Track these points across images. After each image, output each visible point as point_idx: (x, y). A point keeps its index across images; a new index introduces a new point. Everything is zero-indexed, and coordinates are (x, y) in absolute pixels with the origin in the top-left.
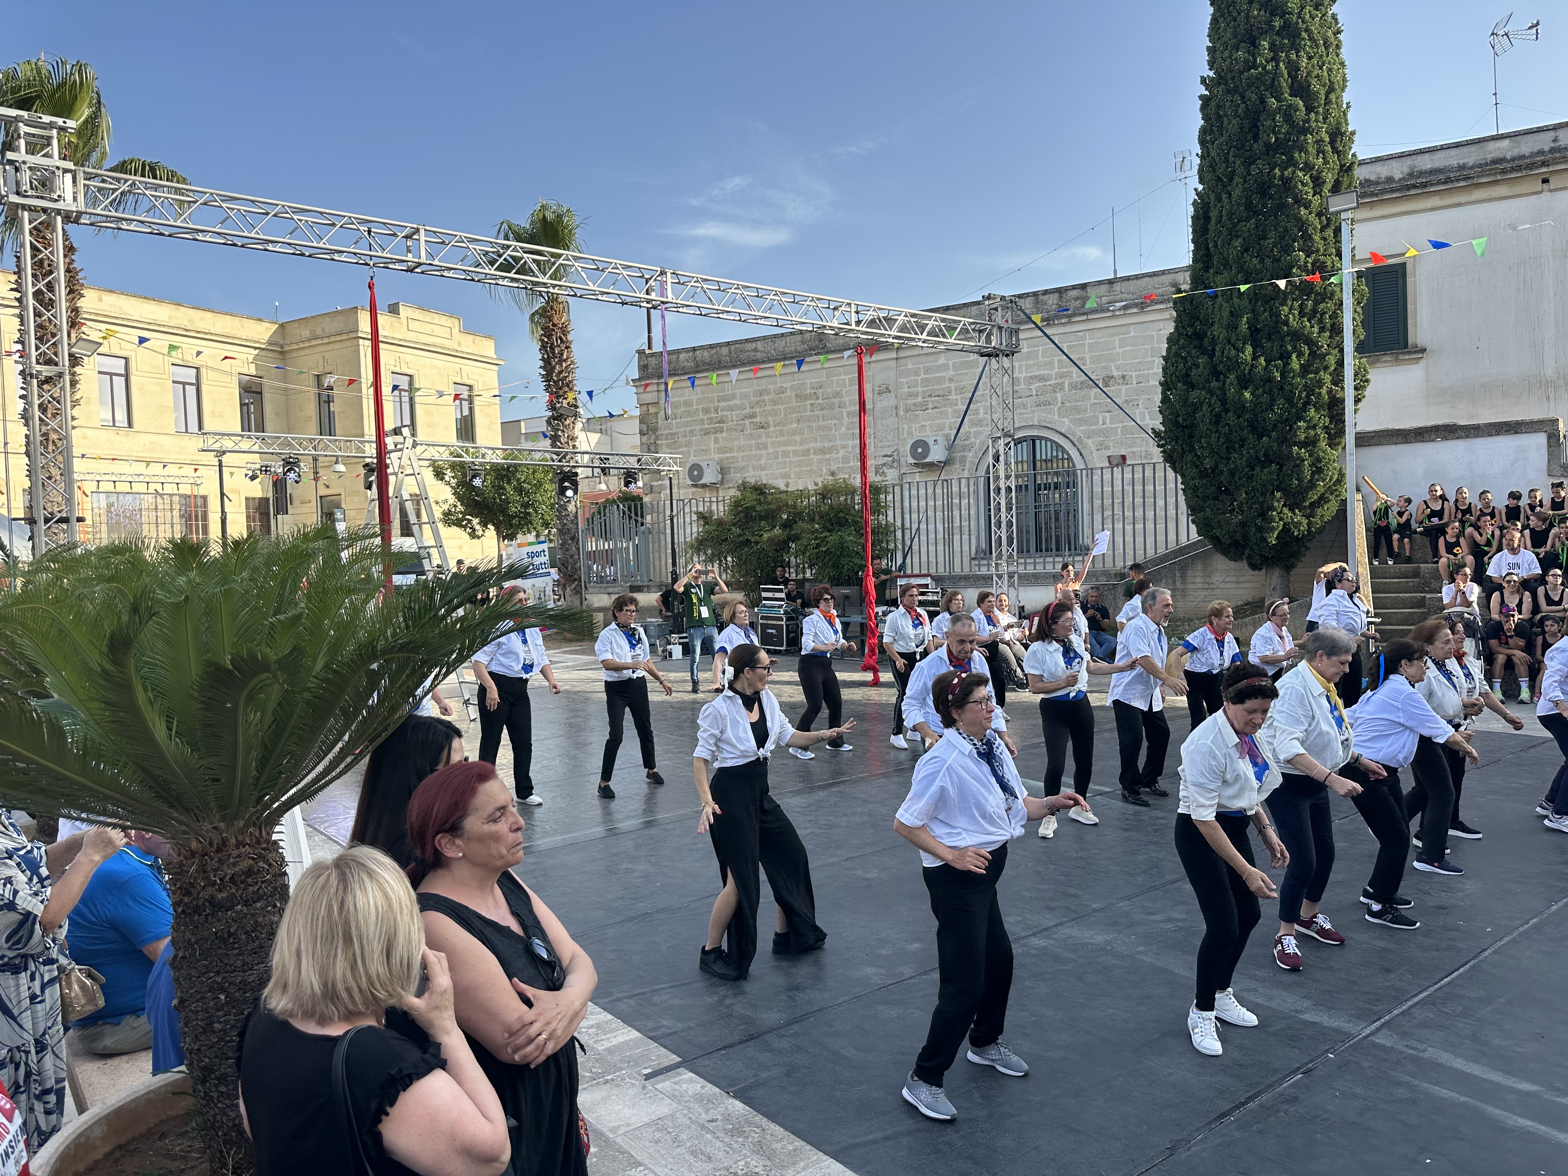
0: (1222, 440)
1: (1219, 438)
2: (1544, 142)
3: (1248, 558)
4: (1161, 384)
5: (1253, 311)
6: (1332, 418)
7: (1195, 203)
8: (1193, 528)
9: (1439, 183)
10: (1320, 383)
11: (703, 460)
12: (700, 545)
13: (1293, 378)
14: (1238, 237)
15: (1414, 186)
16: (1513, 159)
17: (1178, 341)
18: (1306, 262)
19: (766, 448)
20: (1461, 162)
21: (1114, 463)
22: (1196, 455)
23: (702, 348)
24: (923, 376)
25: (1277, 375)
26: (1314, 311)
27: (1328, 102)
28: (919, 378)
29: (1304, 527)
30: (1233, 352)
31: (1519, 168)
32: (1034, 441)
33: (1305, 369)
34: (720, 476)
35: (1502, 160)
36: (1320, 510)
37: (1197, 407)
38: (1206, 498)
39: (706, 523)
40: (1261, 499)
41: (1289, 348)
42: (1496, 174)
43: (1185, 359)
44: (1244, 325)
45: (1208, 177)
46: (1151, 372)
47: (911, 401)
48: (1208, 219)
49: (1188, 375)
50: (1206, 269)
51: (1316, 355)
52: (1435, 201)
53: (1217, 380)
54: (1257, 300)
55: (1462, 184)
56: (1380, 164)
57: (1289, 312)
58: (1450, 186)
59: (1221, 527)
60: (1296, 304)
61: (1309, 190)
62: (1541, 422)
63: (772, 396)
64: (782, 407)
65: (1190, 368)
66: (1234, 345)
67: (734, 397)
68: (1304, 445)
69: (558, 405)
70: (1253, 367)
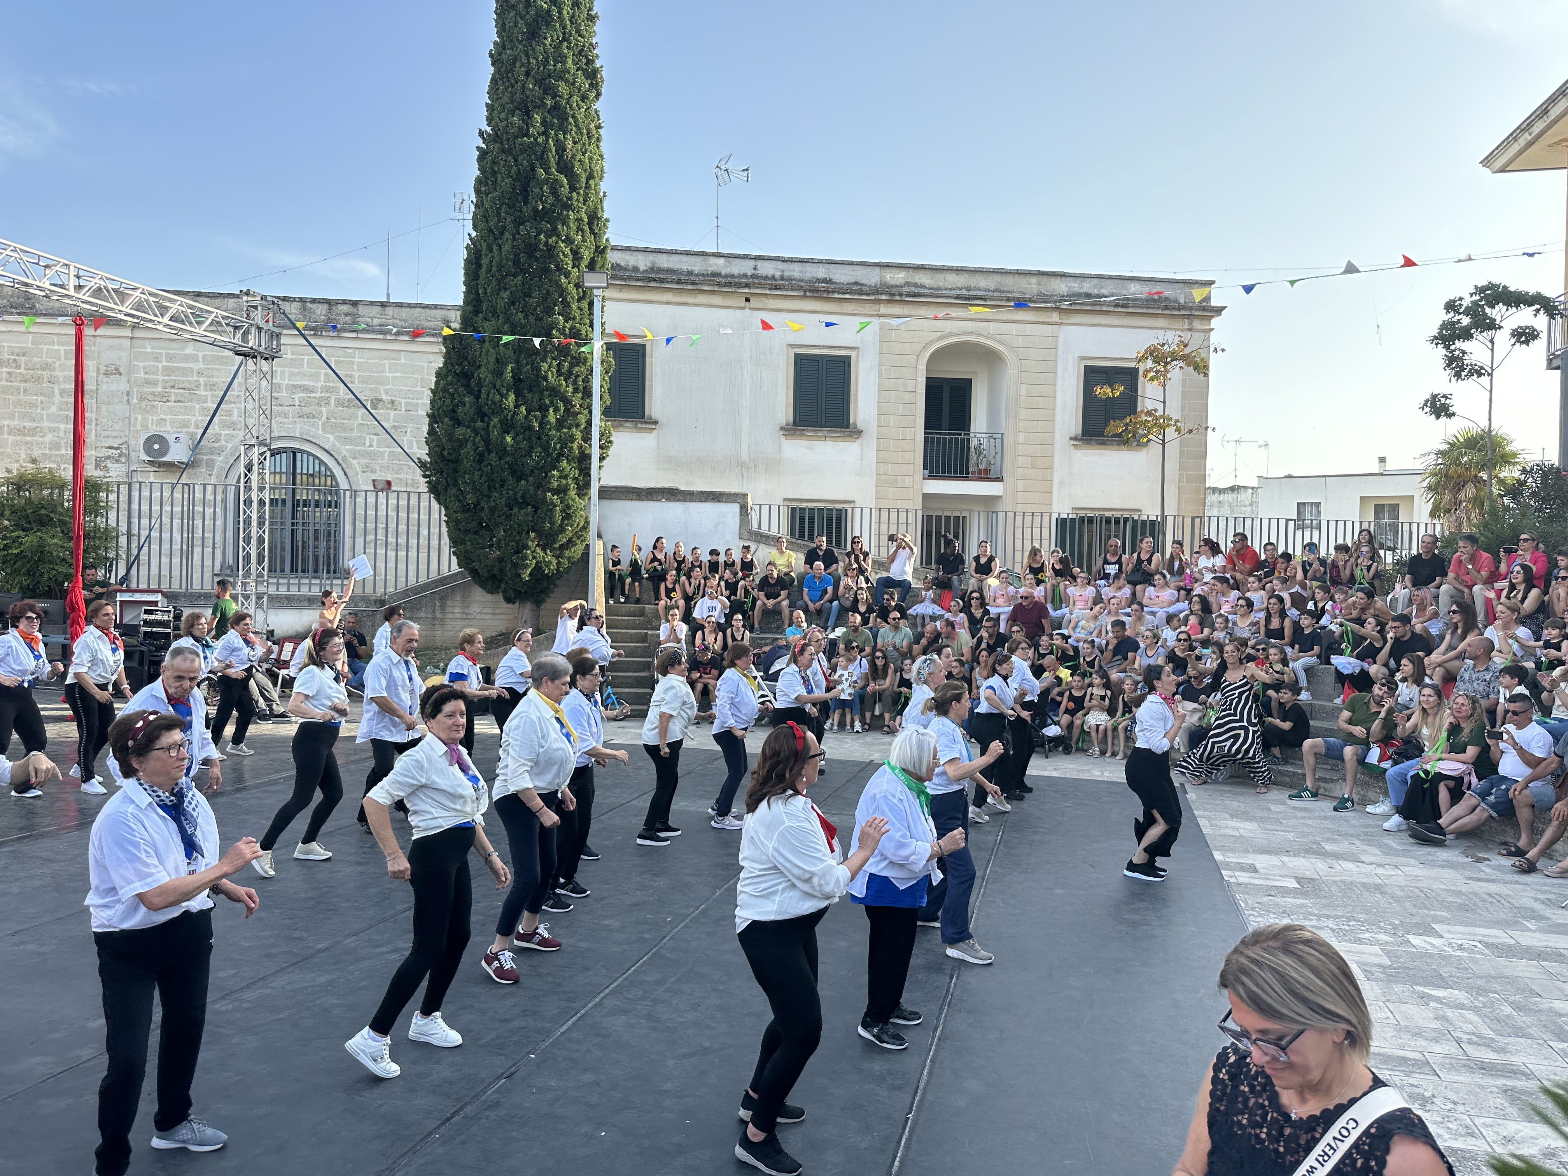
0: (484, 478)
1: (481, 476)
2: (746, 268)
3: (503, 592)
4: (428, 416)
5: (516, 362)
6: (581, 471)
7: (468, 248)
8: (454, 559)
9: (672, 282)
10: (572, 439)
13: (550, 430)
14: (506, 289)
15: (654, 280)
16: (726, 276)
17: (446, 376)
18: (564, 327)
20: (690, 268)
21: (379, 487)
22: (459, 490)
24: (164, 363)
25: (536, 425)
26: (570, 372)
27: (588, 186)
28: (159, 365)
29: (553, 567)
30: (498, 397)
31: (729, 285)
32: (295, 454)
33: (560, 424)
35: (717, 275)
36: (568, 552)
37: (462, 443)
38: (467, 532)
40: (517, 538)
41: (548, 402)
42: (714, 285)
43: (452, 394)
44: (508, 373)
45: (482, 225)
46: (420, 401)
47: (148, 390)
48: (479, 266)
49: (454, 411)
50: (476, 312)
51: (569, 413)
52: (668, 297)
53: (482, 421)
54: (521, 352)
55: (690, 287)
56: (629, 253)
57: (548, 369)
58: (681, 286)
59: (480, 561)
60: (555, 363)
61: (569, 262)
62: (736, 495)
65: (457, 405)
66: (498, 391)
68: (556, 492)
70: (515, 414)
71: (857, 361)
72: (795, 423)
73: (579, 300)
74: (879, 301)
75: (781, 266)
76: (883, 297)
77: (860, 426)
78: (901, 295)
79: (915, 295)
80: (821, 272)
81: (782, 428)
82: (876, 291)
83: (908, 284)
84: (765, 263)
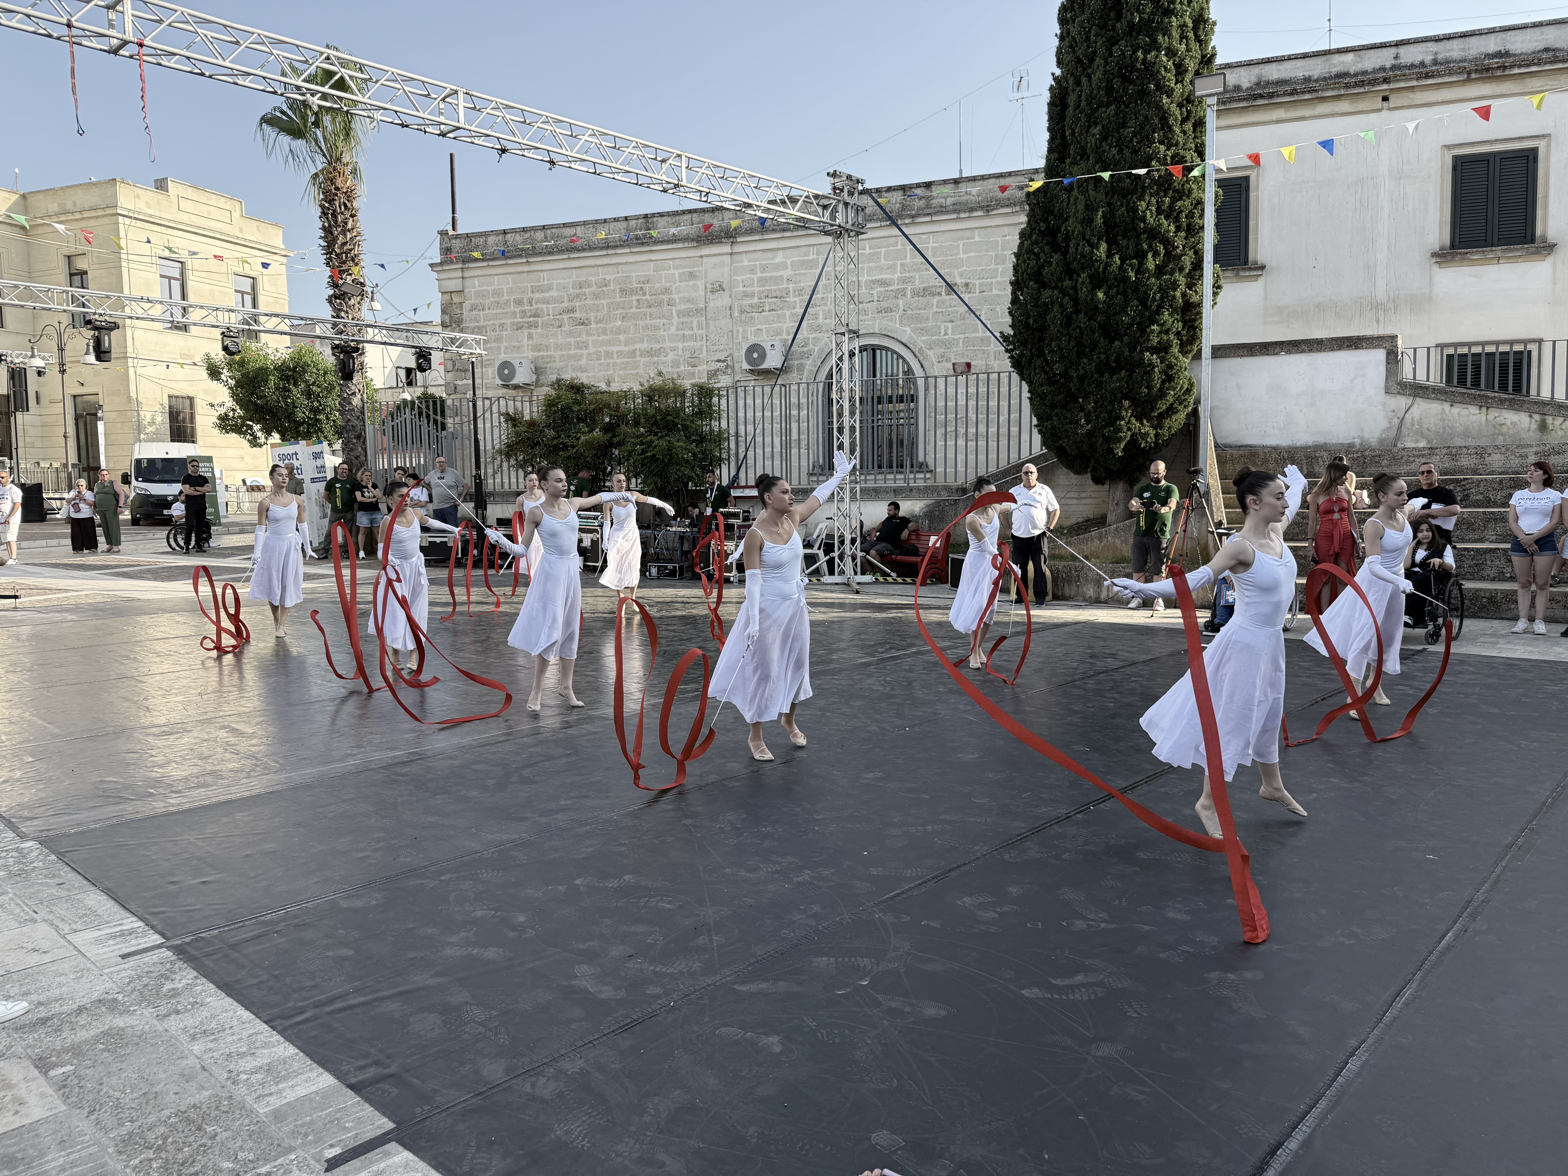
0: (1073, 343)
1: (1069, 341)
2: (1385, 58)
3: (1092, 472)
4: (1011, 283)
5: (1109, 205)
6: (1185, 323)
7: (1051, 88)
8: (1037, 438)
9: (1285, 94)
10: (1175, 285)
11: (515, 358)
12: (509, 451)
13: (1148, 279)
14: (1096, 124)
15: (1261, 96)
16: (1356, 75)
17: (1031, 235)
18: (1165, 156)
19: (586, 348)
20: (1307, 74)
21: (959, 370)
22: (1046, 360)
23: (514, 231)
24: (760, 274)
25: (1132, 275)
26: (1171, 207)
28: (755, 276)
29: (1151, 439)
30: (1087, 249)
31: (1362, 84)
32: (874, 350)
33: (1160, 270)
34: (535, 377)
35: (1346, 74)
36: (1168, 421)
37: (1046, 309)
38: (1053, 406)
39: (514, 426)
40: (1109, 408)
41: (1145, 247)
42: (1339, 88)
43: (1037, 255)
44: (1099, 219)
45: (1069, 57)
47: (746, 302)
48: (1064, 106)
49: (1039, 273)
50: (1062, 158)
51: (1171, 256)
52: (1280, 113)
53: (1070, 279)
54: (1114, 194)
55: (1307, 96)
56: (1229, 71)
57: (1146, 207)
58: (1296, 98)
59: (1068, 437)
60: (1154, 200)
61: (1171, 76)
62: (1383, 338)
63: (593, 289)
64: (604, 302)
65: (1043, 266)
66: (1088, 241)
67: (550, 288)
68: (1155, 350)
69: (341, 282)
70: (1107, 265)
71: (1548, 151)
72: (1452, 246)
73: (1185, 120)
75: (1433, 47)
77: (1552, 236)
80: (1491, 45)
81: (1434, 254)
84: (1411, 48)
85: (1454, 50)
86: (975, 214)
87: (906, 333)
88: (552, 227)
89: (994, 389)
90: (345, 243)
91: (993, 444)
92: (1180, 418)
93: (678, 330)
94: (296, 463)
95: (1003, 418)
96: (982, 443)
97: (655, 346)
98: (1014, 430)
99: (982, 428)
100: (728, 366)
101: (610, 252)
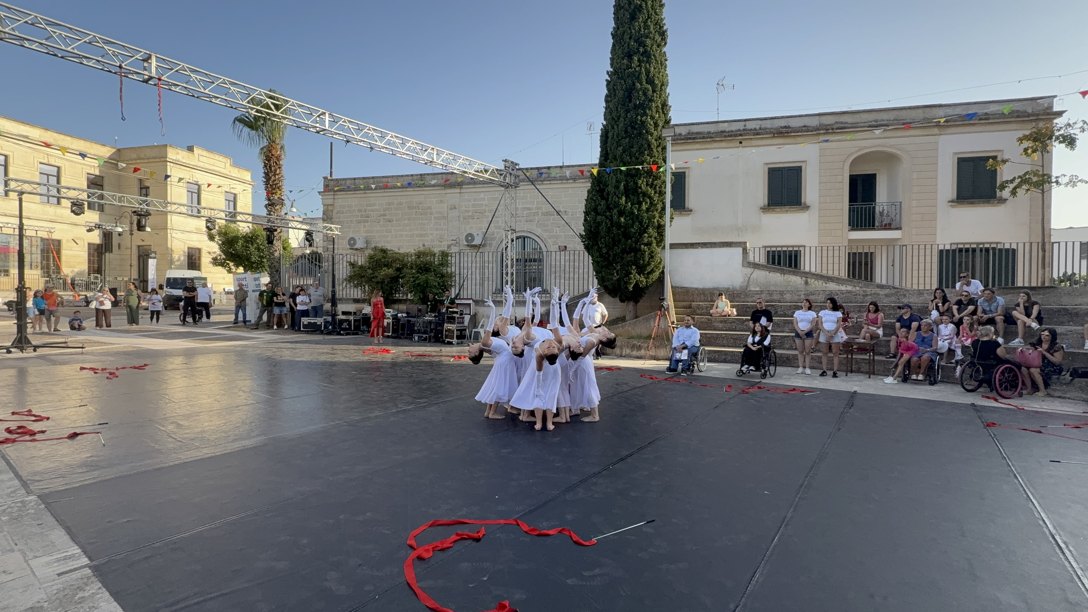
0: (611, 240)
1: (609, 239)
2: (740, 126)
3: (619, 297)
4: (584, 212)
5: (626, 181)
6: (658, 233)
7: (602, 130)
9: (700, 138)
10: (654, 217)
11: (356, 236)
12: (350, 279)
13: (643, 213)
14: (621, 146)
15: (690, 139)
16: (729, 132)
17: (592, 192)
18: (650, 160)
19: (391, 232)
20: (708, 130)
21: (561, 249)
22: (599, 246)
23: (358, 179)
24: (472, 202)
25: (636, 211)
26: (652, 184)
27: (661, 90)
28: (471, 204)
29: (644, 283)
30: (617, 199)
31: (731, 136)
32: (524, 238)
33: (648, 210)
34: (365, 245)
35: (724, 132)
36: (651, 276)
37: (599, 224)
38: (602, 267)
39: (353, 268)
40: (626, 269)
41: (641, 200)
42: (722, 137)
43: (595, 201)
44: (622, 187)
45: (609, 117)
47: (466, 214)
48: (607, 137)
49: (596, 209)
50: (606, 160)
51: (652, 204)
52: (698, 146)
53: (610, 212)
55: (709, 140)
56: (677, 127)
57: (642, 183)
58: (704, 140)
59: (609, 281)
60: (645, 180)
61: (652, 127)
62: (740, 243)
63: (395, 206)
64: (400, 212)
65: (597, 206)
66: (617, 196)
67: (375, 205)
68: (646, 245)
69: (272, 198)
70: (625, 207)
71: (806, 168)
72: (769, 205)
73: (658, 146)
74: (819, 134)
75: (759, 122)
76: (822, 132)
77: (808, 203)
78: (833, 129)
79: (842, 128)
80: (783, 123)
81: (761, 208)
82: (817, 129)
83: (837, 123)
84: (750, 122)
85: (768, 124)
86: (569, 181)
87: (539, 231)
88: (377, 177)
89: (577, 257)
90: (275, 180)
91: (576, 282)
92: (656, 274)
93: (434, 225)
94: (244, 283)
95: (581, 271)
96: (571, 282)
97: (423, 232)
98: (586, 276)
99: (572, 275)
100: (457, 243)
101: (404, 190)
